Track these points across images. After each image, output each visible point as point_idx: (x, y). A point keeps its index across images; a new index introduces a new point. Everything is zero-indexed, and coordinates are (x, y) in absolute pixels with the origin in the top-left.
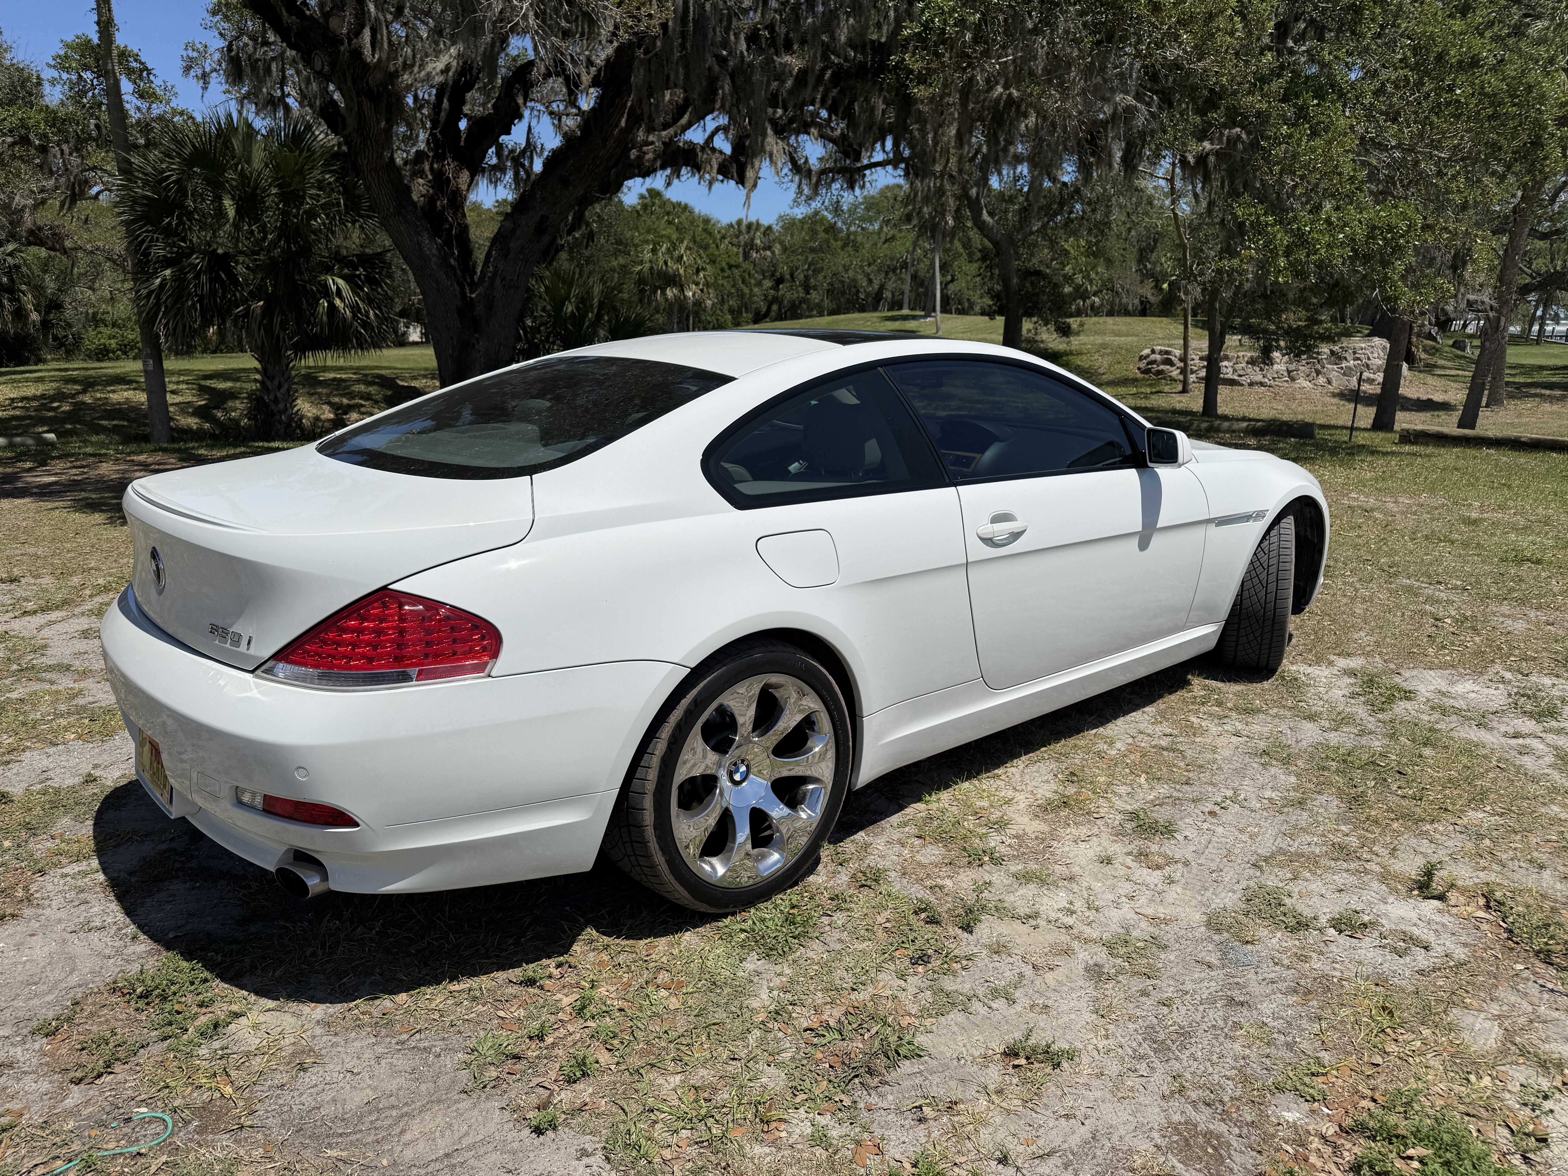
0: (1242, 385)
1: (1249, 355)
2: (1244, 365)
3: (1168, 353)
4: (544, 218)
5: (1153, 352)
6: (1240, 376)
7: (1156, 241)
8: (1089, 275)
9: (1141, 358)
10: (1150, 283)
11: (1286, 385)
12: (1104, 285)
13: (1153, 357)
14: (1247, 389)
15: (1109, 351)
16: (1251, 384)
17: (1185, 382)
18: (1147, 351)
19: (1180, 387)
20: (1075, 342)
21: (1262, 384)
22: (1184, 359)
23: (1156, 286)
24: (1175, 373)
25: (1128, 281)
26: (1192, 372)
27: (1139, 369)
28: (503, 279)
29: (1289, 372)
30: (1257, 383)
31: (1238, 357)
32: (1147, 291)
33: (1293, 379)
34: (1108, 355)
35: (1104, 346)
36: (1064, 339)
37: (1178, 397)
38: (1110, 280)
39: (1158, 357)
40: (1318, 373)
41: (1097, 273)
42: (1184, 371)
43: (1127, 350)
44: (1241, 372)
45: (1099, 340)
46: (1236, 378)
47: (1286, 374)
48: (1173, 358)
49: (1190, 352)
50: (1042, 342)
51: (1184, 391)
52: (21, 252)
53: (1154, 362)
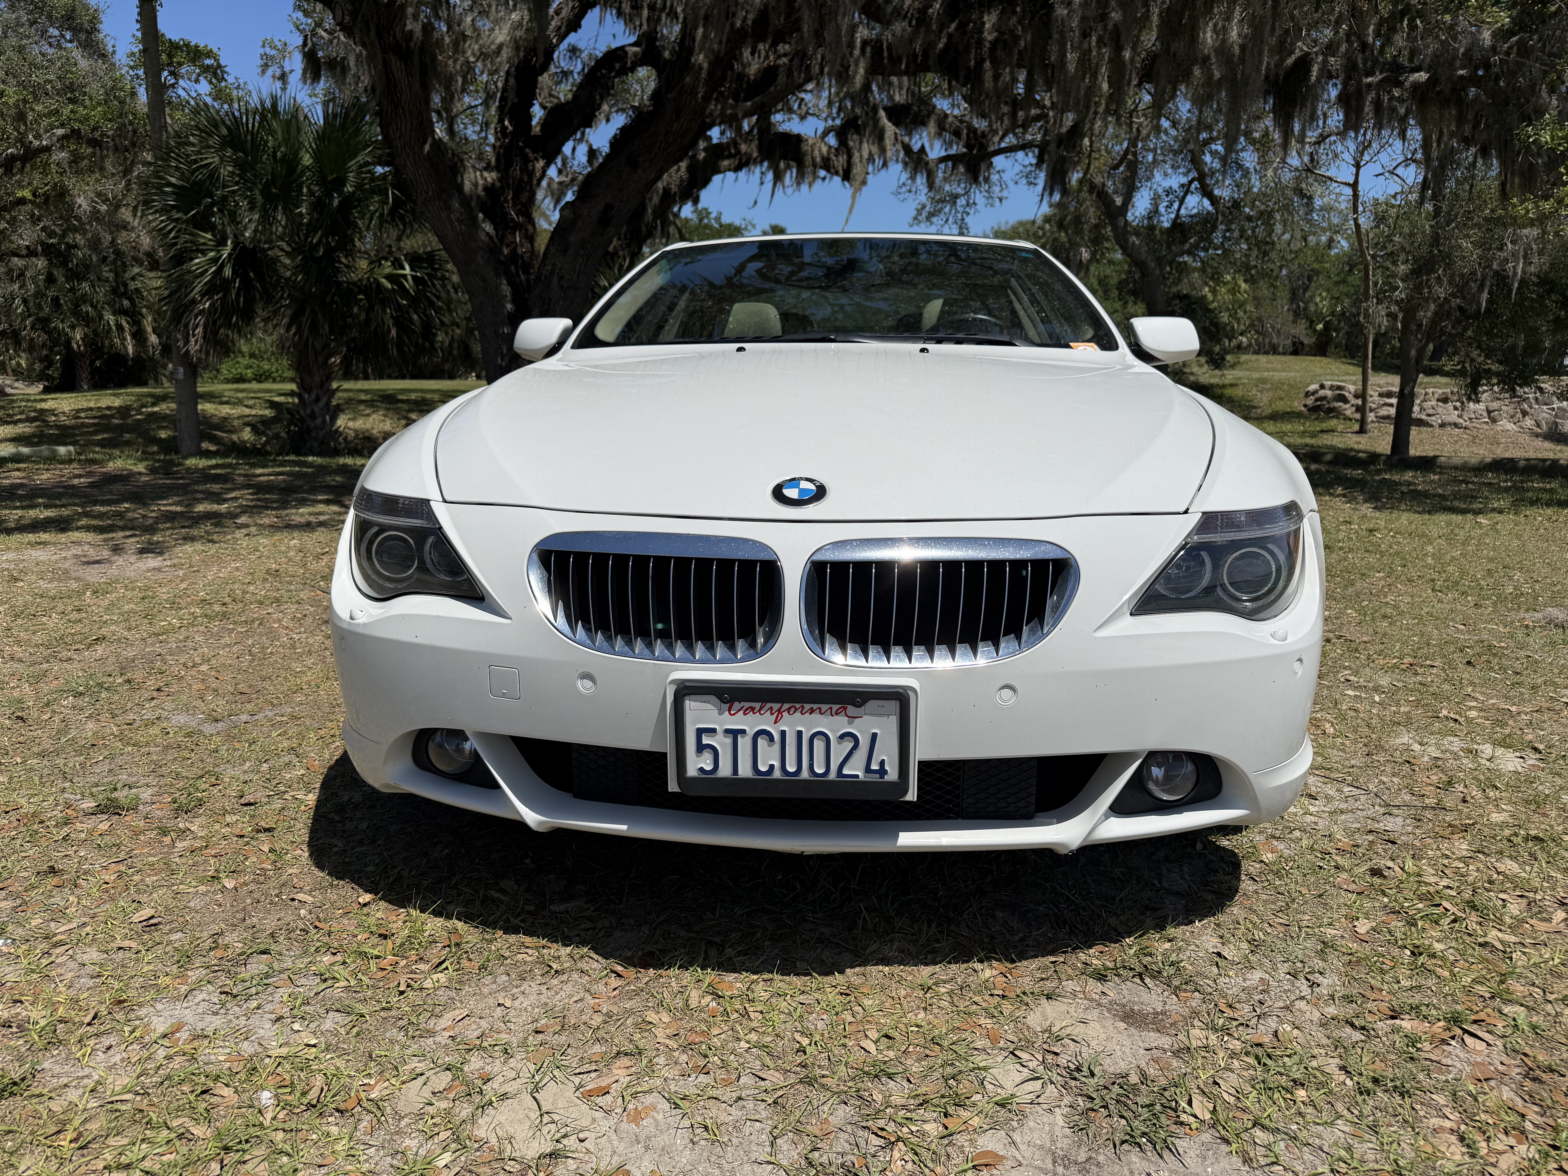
0: (1432, 426)
1: (1440, 391)
2: (1434, 403)
3: (1340, 388)
4: (609, 207)
5: (1322, 387)
6: (1429, 415)
7: (1310, 279)
8: (1236, 313)
9: (1307, 394)
10: (1303, 324)
11: (1486, 427)
12: (1252, 325)
13: (1322, 393)
14: (1437, 431)
15: (1269, 386)
16: (1442, 425)
17: (1363, 422)
18: (1313, 387)
19: (1356, 427)
20: (1230, 376)
21: (1456, 425)
22: (1362, 395)
23: (1311, 326)
24: (1349, 411)
25: (1280, 320)
26: (1371, 410)
27: (1305, 406)
28: (561, 278)
29: (1489, 412)
30: (1450, 424)
31: (1426, 394)
32: (1300, 330)
33: (1494, 421)
34: (1268, 390)
35: (1263, 381)
36: (1217, 372)
37: (1355, 438)
38: (1260, 319)
39: (1329, 393)
40: (1525, 413)
41: (1245, 312)
42: (1361, 409)
43: (1290, 385)
44: (1431, 412)
45: (1256, 375)
46: (1424, 417)
47: (1485, 414)
48: (1347, 394)
49: (1369, 387)
50: (1192, 374)
51: (1362, 431)
52: (142, 276)
53: (1324, 398)
